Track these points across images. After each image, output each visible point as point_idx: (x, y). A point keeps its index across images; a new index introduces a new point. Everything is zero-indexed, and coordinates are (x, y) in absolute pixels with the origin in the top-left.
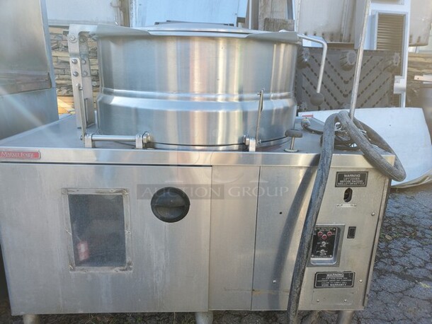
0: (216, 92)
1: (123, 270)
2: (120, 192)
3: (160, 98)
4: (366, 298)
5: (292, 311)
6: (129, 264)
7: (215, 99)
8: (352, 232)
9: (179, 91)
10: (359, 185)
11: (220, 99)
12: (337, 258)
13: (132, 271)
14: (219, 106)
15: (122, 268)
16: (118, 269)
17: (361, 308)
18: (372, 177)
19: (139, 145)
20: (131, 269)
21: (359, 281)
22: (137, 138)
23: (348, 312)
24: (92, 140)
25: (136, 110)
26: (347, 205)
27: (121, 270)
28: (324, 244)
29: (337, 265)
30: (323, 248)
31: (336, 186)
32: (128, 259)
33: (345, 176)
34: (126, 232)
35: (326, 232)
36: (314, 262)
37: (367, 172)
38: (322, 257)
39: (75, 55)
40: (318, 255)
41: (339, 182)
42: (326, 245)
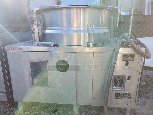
0: (80, 26)
1: (48, 88)
2: (46, 61)
3: (61, 29)
4: (136, 104)
5: (105, 105)
6: (50, 86)
7: (80, 29)
8: (129, 78)
9: (67, 27)
10: (131, 60)
11: (81, 29)
12: (124, 88)
13: (50, 89)
14: (81, 31)
15: (47, 87)
16: (46, 88)
17: (134, 108)
18: (136, 57)
19: (52, 45)
20: (50, 88)
21: (133, 97)
22: (51, 43)
23: (129, 109)
24: (37, 44)
25: (53, 34)
26: (127, 67)
27: (47, 88)
28: (119, 82)
29: (124, 90)
30: (118, 84)
31: (122, 60)
32: (49, 84)
33: (126, 56)
34: (48, 75)
35: (119, 78)
36: (115, 89)
37: (134, 55)
38: (118, 87)
39: (35, 18)
40: (116, 86)
41: (123, 58)
42: (120, 83)
